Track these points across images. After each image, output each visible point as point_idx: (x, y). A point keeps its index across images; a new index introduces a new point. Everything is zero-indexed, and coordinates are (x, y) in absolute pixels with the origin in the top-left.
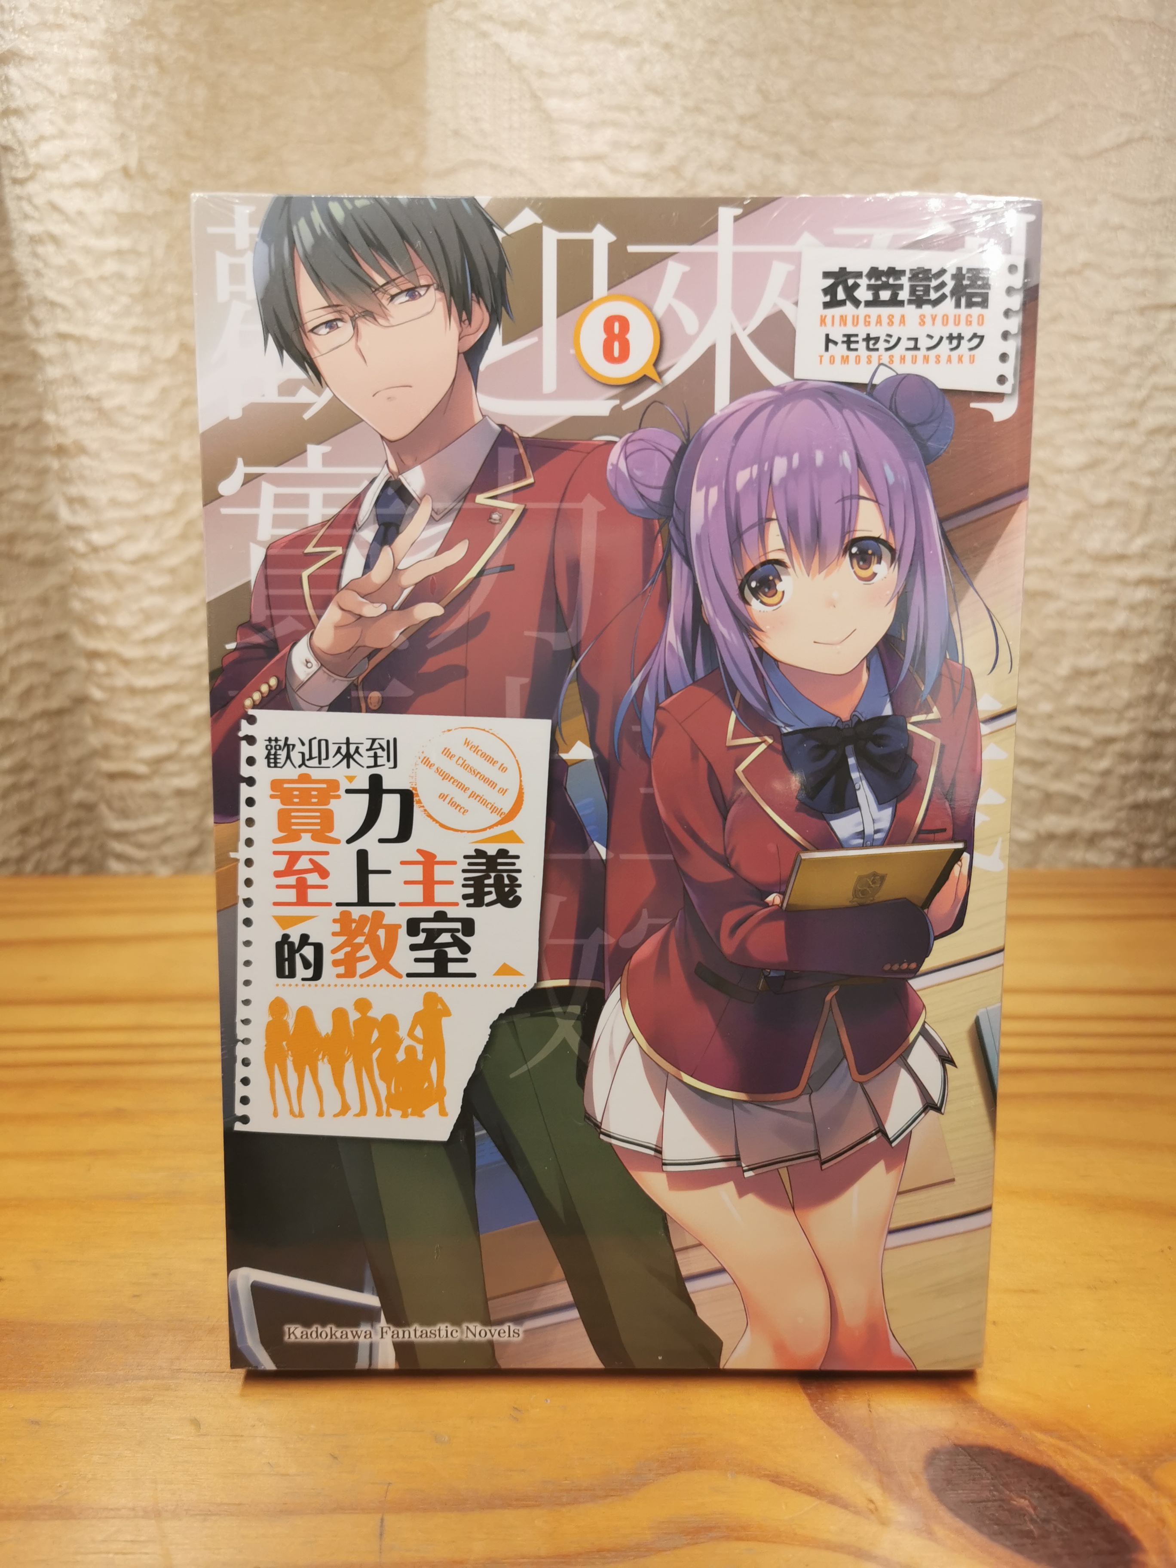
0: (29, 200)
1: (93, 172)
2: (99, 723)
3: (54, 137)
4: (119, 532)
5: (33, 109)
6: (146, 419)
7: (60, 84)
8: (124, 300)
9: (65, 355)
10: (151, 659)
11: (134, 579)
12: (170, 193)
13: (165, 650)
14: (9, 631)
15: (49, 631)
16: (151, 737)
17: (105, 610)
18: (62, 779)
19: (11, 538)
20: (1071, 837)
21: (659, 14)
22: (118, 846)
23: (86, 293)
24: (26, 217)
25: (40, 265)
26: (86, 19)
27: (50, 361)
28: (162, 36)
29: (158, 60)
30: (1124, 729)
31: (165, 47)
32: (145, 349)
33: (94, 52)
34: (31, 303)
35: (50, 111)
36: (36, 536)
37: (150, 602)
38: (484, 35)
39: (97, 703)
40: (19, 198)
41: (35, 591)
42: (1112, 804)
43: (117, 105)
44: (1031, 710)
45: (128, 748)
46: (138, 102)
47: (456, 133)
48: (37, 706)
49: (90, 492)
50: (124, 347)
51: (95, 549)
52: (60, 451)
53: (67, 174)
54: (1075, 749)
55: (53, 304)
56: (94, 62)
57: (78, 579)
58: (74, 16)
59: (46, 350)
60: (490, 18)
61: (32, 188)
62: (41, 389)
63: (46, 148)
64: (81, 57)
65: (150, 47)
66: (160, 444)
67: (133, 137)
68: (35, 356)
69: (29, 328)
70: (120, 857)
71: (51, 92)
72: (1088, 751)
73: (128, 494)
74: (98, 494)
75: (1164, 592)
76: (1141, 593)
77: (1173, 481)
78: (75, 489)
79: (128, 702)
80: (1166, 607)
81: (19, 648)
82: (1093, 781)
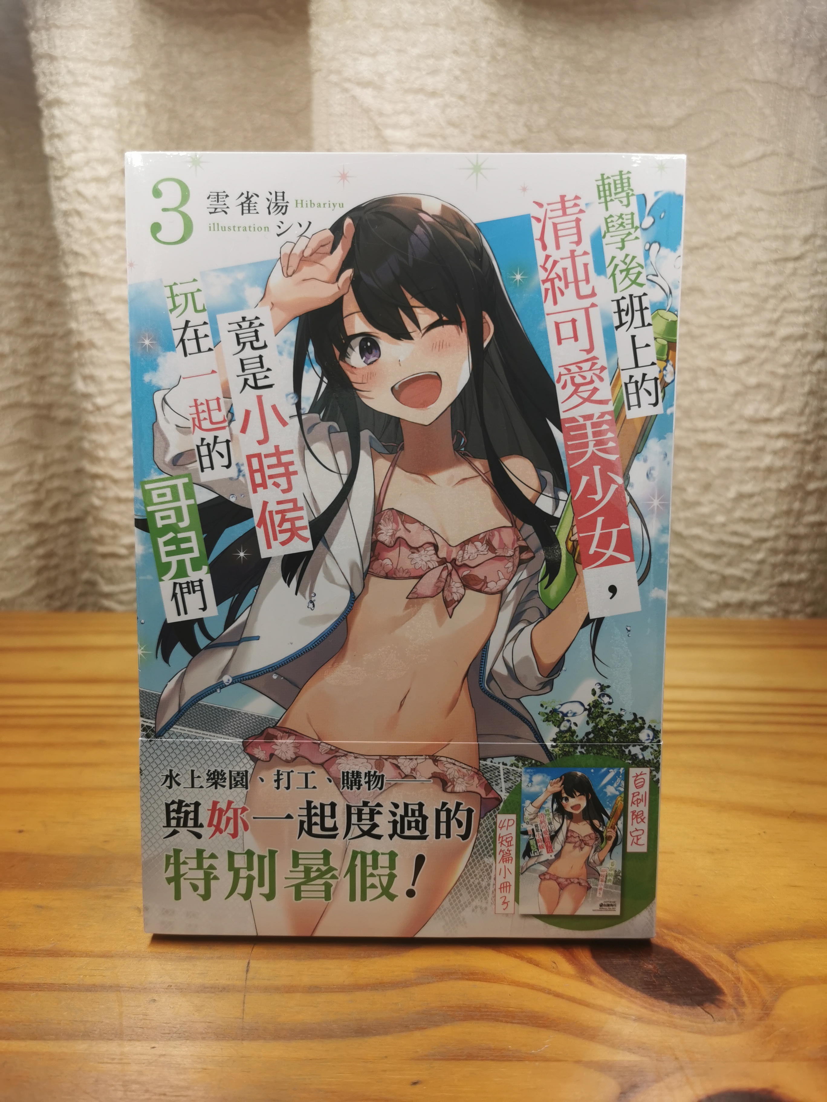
0: (64, 189)
1: (103, 171)
2: (98, 521)
3: (80, 151)
4: (114, 397)
5: (68, 134)
7: (85, 119)
8: (121, 252)
9: (83, 286)
11: (122, 428)
14: (46, 466)
17: (103, 447)
20: (740, 605)
22: (107, 603)
23: (97, 247)
24: (62, 200)
25: (70, 229)
27: (74, 289)
28: (151, 91)
30: (772, 533)
31: (153, 98)
33: (107, 100)
34: (64, 253)
35: (78, 135)
36: (65, 405)
38: (346, 90)
39: (97, 509)
40: (59, 189)
41: (64, 441)
42: (766, 583)
43: (120, 131)
44: (711, 521)
45: (115, 537)
46: (134, 129)
48: (62, 515)
49: (97, 372)
50: (120, 281)
51: (98, 409)
52: (80, 346)
53: (87, 173)
54: (741, 546)
55: (76, 254)
56: (106, 105)
57: (88, 428)
58: (95, 78)
59: (73, 283)
60: (349, 80)
61: (67, 182)
62: (68, 307)
63: (76, 157)
65: (142, 97)
68: (65, 288)
69: (63, 269)
71: (79, 124)
72: (749, 548)
73: (120, 374)
74: (102, 373)
75: (795, 442)
76: (780, 443)
77: (799, 370)
78: (87, 371)
79: (117, 508)
80: (797, 453)
81: (52, 477)
82: (753, 567)
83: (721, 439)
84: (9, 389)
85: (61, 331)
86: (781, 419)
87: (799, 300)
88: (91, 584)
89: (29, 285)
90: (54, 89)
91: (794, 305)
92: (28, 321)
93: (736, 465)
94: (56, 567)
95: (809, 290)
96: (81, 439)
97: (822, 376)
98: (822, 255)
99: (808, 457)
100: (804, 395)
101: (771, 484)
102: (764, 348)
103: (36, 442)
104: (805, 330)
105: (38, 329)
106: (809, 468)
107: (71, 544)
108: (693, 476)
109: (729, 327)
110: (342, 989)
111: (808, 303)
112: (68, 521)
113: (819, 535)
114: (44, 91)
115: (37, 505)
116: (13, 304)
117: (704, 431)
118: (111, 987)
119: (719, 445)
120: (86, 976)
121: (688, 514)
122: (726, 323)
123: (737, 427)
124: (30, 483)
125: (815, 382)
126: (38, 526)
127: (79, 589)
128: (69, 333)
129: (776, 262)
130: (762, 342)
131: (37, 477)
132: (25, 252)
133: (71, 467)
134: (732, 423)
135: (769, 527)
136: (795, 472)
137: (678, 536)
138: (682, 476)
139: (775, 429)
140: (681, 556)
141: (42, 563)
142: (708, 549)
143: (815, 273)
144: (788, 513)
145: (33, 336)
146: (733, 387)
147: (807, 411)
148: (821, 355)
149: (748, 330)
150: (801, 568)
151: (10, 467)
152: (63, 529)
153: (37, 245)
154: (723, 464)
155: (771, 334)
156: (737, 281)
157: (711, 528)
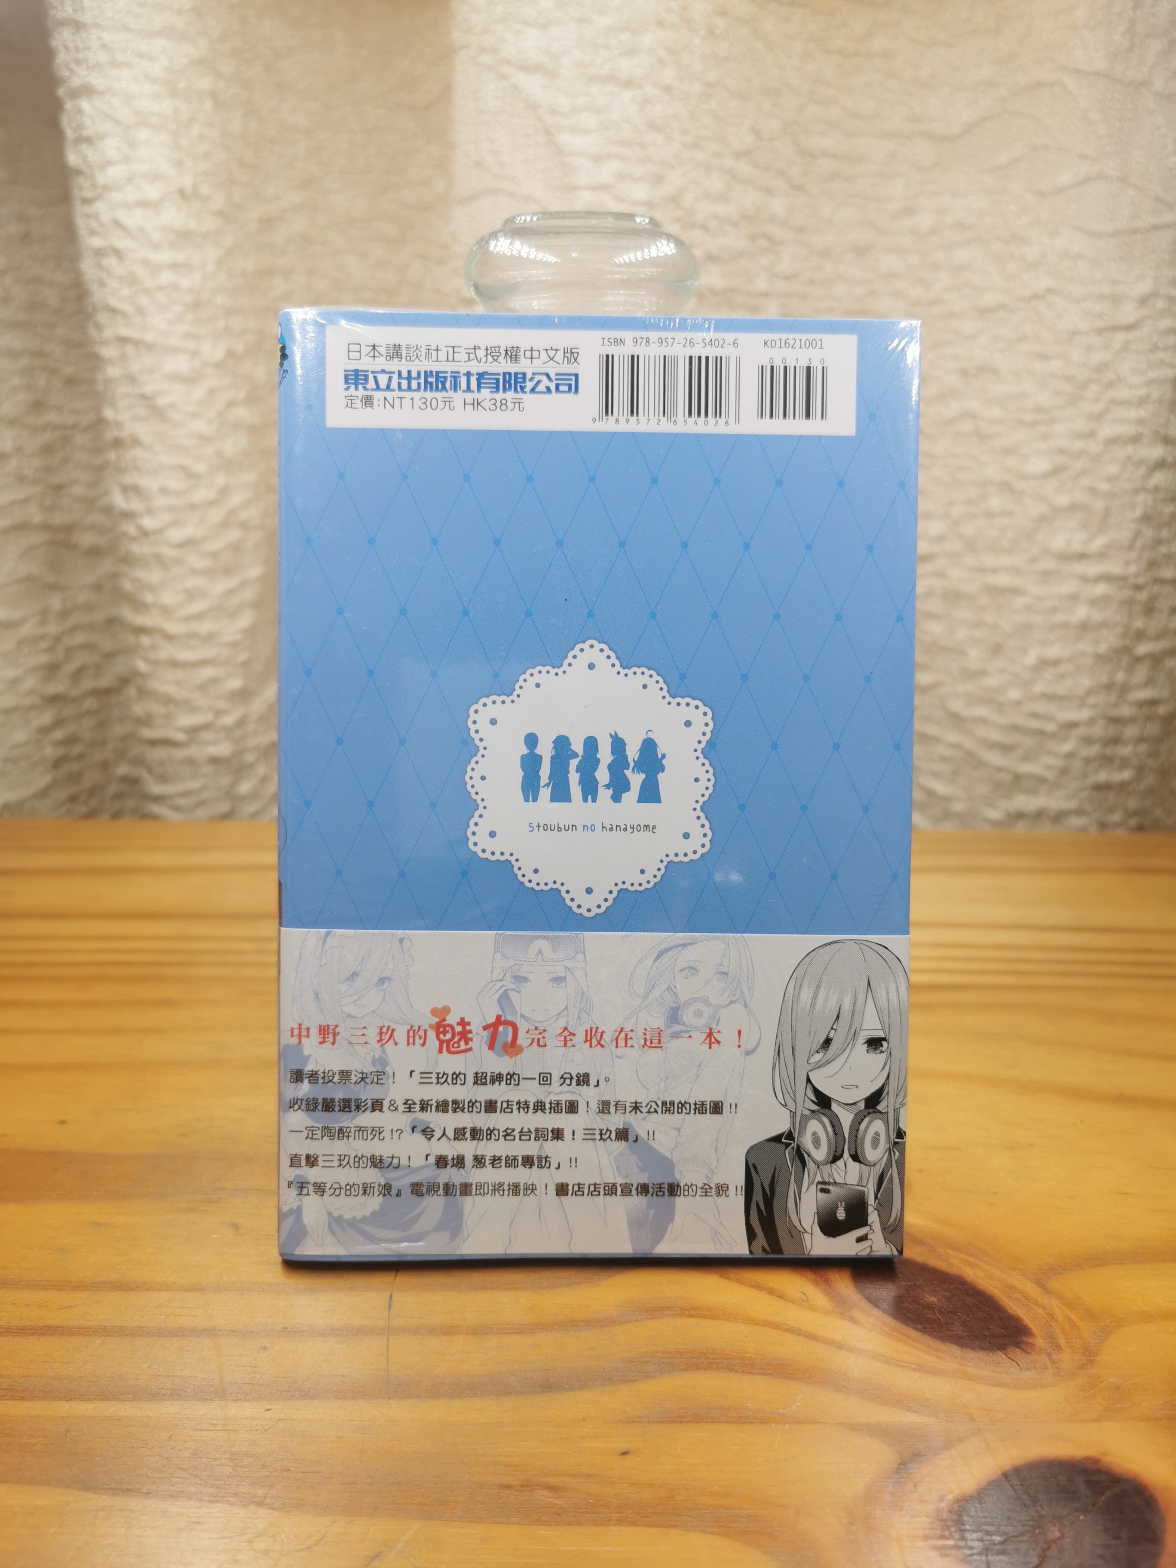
0: (96, 216)
1: (152, 192)
2: (143, 693)
3: (119, 162)
4: (165, 518)
5: (102, 136)
6: (195, 416)
7: (126, 115)
8: (178, 309)
9: (123, 357)
10: (192, 635)
11: (178, 561)
12: (221, 214)
13: (205, 627)
14: (65, 614)
16: (188, 706)
17: (152, 588)
18: (108, 752)
19: (69, 528)
20: (1039, 815)
21: (660, 61)
22: (156, 809)
23: (143, 301)
24: (93, 232)
25: (104, 275)
26: (150, 59)
27: (110, 362)
28: (219, 74)
29: (213, 95)
30: (1086, 714)
31: (221, 85)
32: (194, 354)
33: (157, 88)
34: (95, 310)
35: (117, 139)
36: (92, 527)
37: (193, 582)
38: (504, 77)
39: (142, 675)
40: (88, 216)
41: (90, 578)
42: (1076, 784)
43: (175, 134)
44: (1001, 698)
45: (168, 717)
46: (195, 131)
47: (478, 164)
48: (88, 684)
49: (143, 481)
50: (176, 350)
51: (145, 534)
52: (117, 443)
53: (130, 194)
54: (1041, 733)
55: (113, 311)
56: (156, 96)
58: (141, 56)
59: (108, 352)
60: (508, 62)
61: (100, 207)
62: (101, 388)
63: (114, 171)
64: (145, 91)
65: (206, 84)
66: (206, 439)
67: (189, 163)
68: (96, 360)
69: (93, 332)
71: (118, 122)
72: (1053, 735)
73: (175, 483)
74: (149, 483)
75: (1121, 588)
76: (1101, 589)
77: (1128, 486)
78: (129, 479)
79: (170, 674)
80: (1123, 603)
81: (73, 630)
82: (1058, 763)
83: (1018, 582)
84: (12, 504)
85: (85, 420)
86: (1102, 555)
87: (1131, 387)
88: (132, 781)
89: (39, 354)
90: (82, 71)
91: (1123, 393)
92: (38, 406)
93: (1038, 619)
94: (81, 757)
95: (1145, 372)
96: (115, 576)
97: (1161, 496)
98: (1166, 323)
99: (1137, 609)
100: (1134, 521)
101: (1085, 646)
102: (1080, 454)
103: (51, 579)
104: (1139, 429)
105: (52, 417)
106: (1138, 623)
107: (102, 724)
108: (978, 633)
109: (1033, 424)
110: (520, 1329)
111: (1143, 391)
112: (97, 693)
113: (1149, 718)
114: (67, 74)
115: (52, 669)
116: (16, 381)
117: (995, 570)
118: (204, 1330)
119: (1016, 591)
120: (169, 1316)
121: (969, 687)
122: (1029, 417)
123: (1041, 565)
124: (43, 637)
125: (1150, 503)
126: (54, 699)
127: (113, 789)
128: (100, 422)
129: (1100, 331)
130: (1078, 445)
131: (53, 629)
132: (34, 306)
133: (99, 616)
134: (1033, 560)
135: (1082, 705)
136: (1119, 630)
137: (956, 719)
138: (962, 633)
139: (1093, 569)
140: (958, 747)
141: (61, 751)
142: (995, 736)
143: (1155, 348)
144: (1109, 687)
145: (46, 427)
146: (1037, 509)
147: (1139, 543)
148: (1160, 465)
149: (1058, 428)
150: (1124, 763)
151: (15, 615)
152: (90, 703)
153: (52, 298)
154: (1020, 618)
155: (1092, 435)
156: (1044, 357)
157: (1000, 707)
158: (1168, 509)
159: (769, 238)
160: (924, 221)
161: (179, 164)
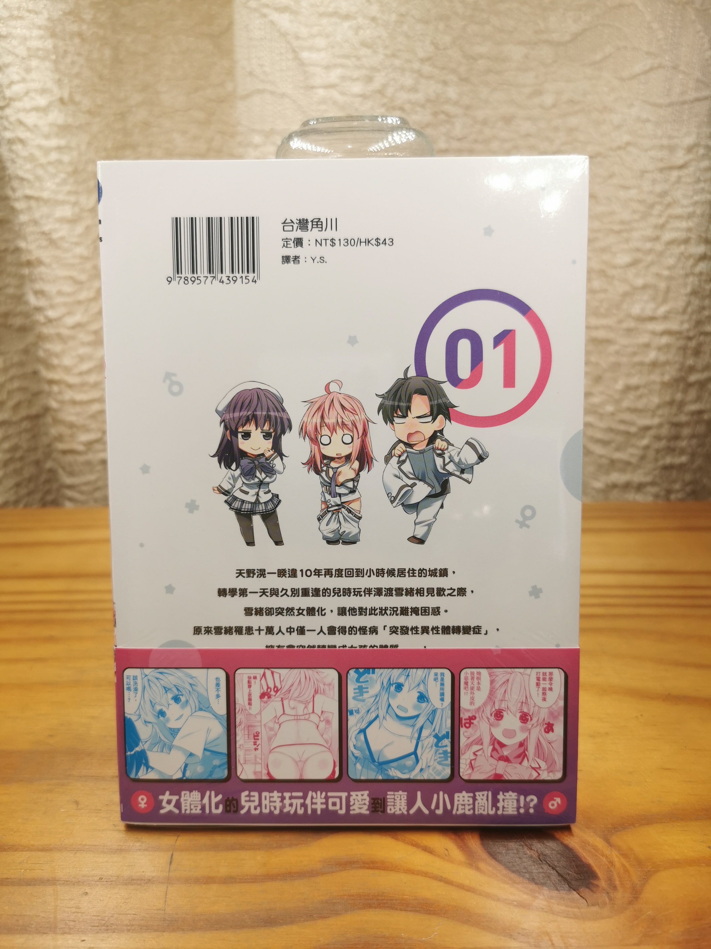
0: (7, 118)
1: (42, 101)
2: (56, 421)
3: (19, 82)
4: (61, 311)
5: (7, 66)
6: (77, 244)
7: (22, 51)
8: (62, 176)
9: (29, 209)
10: (84, 384)
12: (89, 112)
13: (92, 378)
14: (6, 369)
15: (29, 369)
16: (85, 429)
17: (57, 355)
18: (39, 455)
19: (6, 315)
20: (627, 486)
22: (69, 493)
23: (40, 172)
24: (5, 129)
25: (14, 156)
26: (36, 13)
27: (22, 211)
28: (83, 20)
29: (80, 35)
30: (656, 421)
31: (85, 27)
32: (75, 204)
33: (41, 32)
34: (10, 179)
35: (17, 67)
36: (21, 313)
37: (82, 351)
38: (264, 16)
39: (55, 410)
41: (21, 346)
42: (651, 466)
43: (56, 62)
44: (601, 410)
45: (72, 436)
47: (251, 74)
48: (23, 412)
49: (47, 287)
50: (63, 203)
51: (50, 321)
52: (29, 264)
53: (27, 103)
54: (628, 433)
55: (22, 179)
56: (41, 37)
57: (41, 338)
58: (29, 11)
59: (19, 205)
60: (267, 6)
61: (8, 111)
62: (17, 228)
63: (16, 88)
64: (34, 35)
65: (75, 28)
66: (85, 259)
67: (66, 81)
68: (13, 210)
69: (10, 193)
70: (71, 499)
71: (17, 56)
72: (635, 434)
73: (67, 288)
74: (50, 288)
75: (678, 339)
76: (665, 340)
77: (682, 272)
78: (38, 286)
79: (71, 409)
80: (680, 348)
81: (12, 379)
82: (637, 452)
83: (611, 335)
85: (11, 248)
86: (665, 317)
87: (683, 206)
88: (53, 473)
91: (678, 211)
93: (624, 360)
94: (22, 458)
95: (692, 197)
96: (36, 347)
97: (704, 278)
98: (705, 163)
99: (689, 352)
100: (686, 295)
101: (655, 377)
102: (650, 251)
104: (688, 234)
106: (690, 361)
107: (34, 437)
109: (619, 232)
110: (255, 879)
111: (691, 209)
112: (30, 418)
113: (698, 422)
117: (596, 328)
118: (48, 880)
119: (610, 342)
120: (26, 870)
122: (617, 227)
123: (625, 325)
125: (697, 283)
127: (43, 477)
128: (19, 250)
129: (661, 170)
130: (649, 245)
134: (620, 322)
135: (654, 415)
136: (677, 366)
139: (659, 327)
141: (8, 456)
142: (599, 435)
143: (698, 181)
144: (671, 403)
146: (623, 288)
147: (689, 310)
148: (703, 258)
149: (635, 235)
150: (682, 452)
152: (26, 424)
154: (612, 359)
155: (657, 239)
156: (626, 188)
157: (601, 416)
158: (708, 287)
159: (447, 114)
160: (548, 100)
161: (59, 82)
